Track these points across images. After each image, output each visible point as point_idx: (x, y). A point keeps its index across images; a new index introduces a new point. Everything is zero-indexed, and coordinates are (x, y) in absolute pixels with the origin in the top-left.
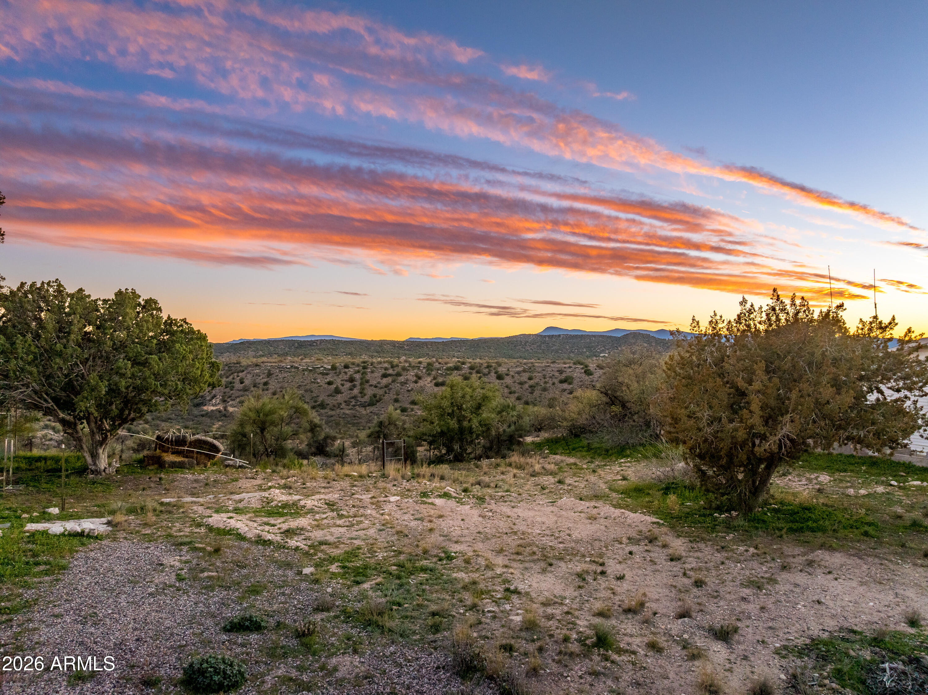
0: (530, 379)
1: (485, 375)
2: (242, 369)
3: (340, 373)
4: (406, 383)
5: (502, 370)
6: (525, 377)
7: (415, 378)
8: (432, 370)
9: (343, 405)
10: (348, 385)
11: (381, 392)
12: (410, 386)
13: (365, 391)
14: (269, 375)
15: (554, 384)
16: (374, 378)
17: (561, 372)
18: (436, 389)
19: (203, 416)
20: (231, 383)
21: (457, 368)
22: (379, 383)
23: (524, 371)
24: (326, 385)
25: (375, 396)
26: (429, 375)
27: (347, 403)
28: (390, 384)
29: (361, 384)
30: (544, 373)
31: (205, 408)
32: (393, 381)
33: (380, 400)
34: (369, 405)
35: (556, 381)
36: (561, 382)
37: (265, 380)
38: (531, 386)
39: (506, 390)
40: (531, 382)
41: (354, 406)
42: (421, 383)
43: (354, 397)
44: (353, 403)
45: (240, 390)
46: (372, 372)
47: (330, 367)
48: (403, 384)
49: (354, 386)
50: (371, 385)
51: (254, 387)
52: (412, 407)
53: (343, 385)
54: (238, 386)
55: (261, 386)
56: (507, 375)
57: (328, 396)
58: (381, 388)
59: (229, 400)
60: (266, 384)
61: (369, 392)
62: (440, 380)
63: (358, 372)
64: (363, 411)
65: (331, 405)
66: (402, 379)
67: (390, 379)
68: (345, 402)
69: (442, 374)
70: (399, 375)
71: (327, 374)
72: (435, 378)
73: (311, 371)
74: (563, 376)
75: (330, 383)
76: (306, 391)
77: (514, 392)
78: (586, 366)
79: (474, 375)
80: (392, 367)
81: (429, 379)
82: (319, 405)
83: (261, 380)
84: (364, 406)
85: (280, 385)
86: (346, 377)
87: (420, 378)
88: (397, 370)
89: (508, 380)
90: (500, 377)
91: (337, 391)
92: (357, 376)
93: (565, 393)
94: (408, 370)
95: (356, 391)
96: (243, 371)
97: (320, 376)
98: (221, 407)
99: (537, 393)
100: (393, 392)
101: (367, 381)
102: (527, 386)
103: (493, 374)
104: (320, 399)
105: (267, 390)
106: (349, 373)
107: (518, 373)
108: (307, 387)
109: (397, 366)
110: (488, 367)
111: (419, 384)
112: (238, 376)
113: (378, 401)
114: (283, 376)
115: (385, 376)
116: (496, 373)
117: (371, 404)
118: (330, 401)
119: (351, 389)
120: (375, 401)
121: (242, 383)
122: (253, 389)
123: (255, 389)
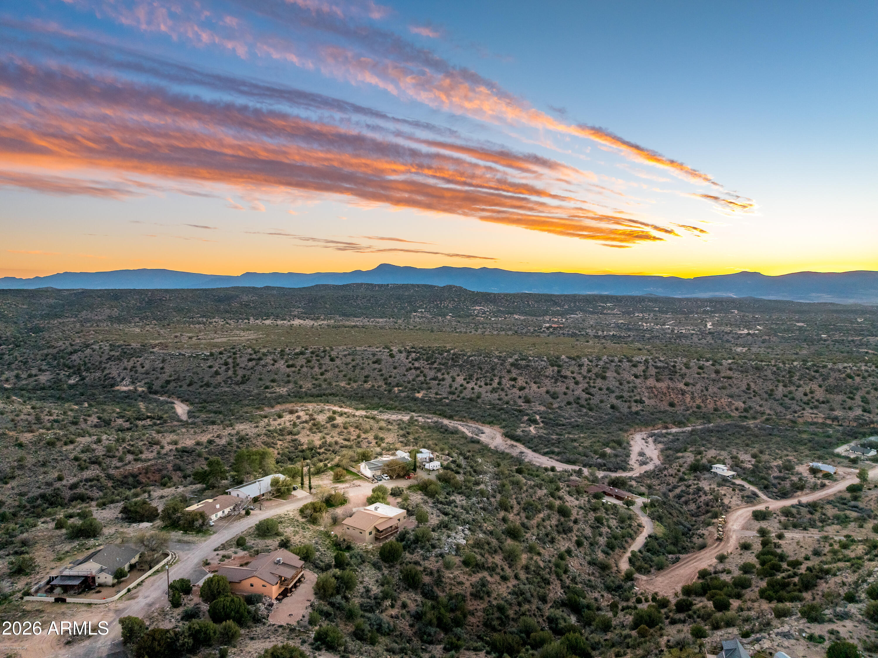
0: (353, 360)
1: (322, 358)
3: (217, 359)
4: (266, 366)
5: (334, 354)
6: (349, 359)
7: (272, 362)
8: (284, 355)
9: (223, 384)
10: (224, 368)
11: (249, 373)
12: (270, 368)
13: (237, 373)
14: (164, 361)
15: (368, 364)
16: (243, 361)
17: (374, 355)
18: (288, 370)
20: (134, 367)
21: (302, 353)
22: (246, 365)
23: (349, 354)
24: (208, 369)
25: (244, 376)
26: (282, 359)
27: (225, 382)
28: (254, 366)
29: (234, 367)
30: (363, 355)
32: (257, 364)
33: (249, 379)
34: (241, 383)
35: (370, 362)
36: (374, 363)
37: (161, 365)
38: (353, 366)
39: (337, 370)
40: (354, 363)
41: (231, 384)
42: (277, 365)
43: (230, 378)
44: (230, 382)
45: (143, 374)
46: (241, 357)
47: (208, 354)
48: (264, 366)
49: (229, 369)
50: (241, 368)
51: (153, 370)
52: (272, 384)
53: (220, 368)
54: (140, 370)
55: (159, 370)
56: (337, 357)
57: (211, 377)
58: (248, 370)
59: (136, 381)
60: (162, 368)
61: (240, 373)
62: (291, 362)
63: (230, 357)
64: (237, 388)
65: (214, 384)
66: (262, 362)
67: (254, 363)
68: (223, 381)
69: (291, 358)
70: (260, 359)
71: (207, 360)
72: (286, 362)
73: (194, 357)
74: (375, 359)
75: (210, 367)
76: (194, 373)
77: (342, 371)
78: (391, 351)
79: (314, 358)
80: (255, 353)
81: (283, 362)
82: (205, 384)
83: (158, 365)
84: (237, 384)
85: (173, 369)
86: (222, 362)
87: (275, 361)
88: (259, 355)
89: (338, 362)
90: (332, 360)
91: (217, 373)
92: (230, 361)
93: (376, 371)
94: (267, 355)
95: (230, 373)
97: (202, 361)
98: (131, 388)
99: (357, 371)
100: (257, 372)
101: (238, 365)
102: (350, 366)
103: (327, 357)
104: (206, 380)
105: (164, 373)
106: (224, 358)
107: (345, 356)
108: (194, 370)
109: (259, 352)
110: (324, 351)
111: (275, 366)
112: (137, 361)
113: (247, 380)
115: (250, 360)
116: (330, 356)
117: (243, 383)
118: (212, 381)
119: (227, 371)
120: (245, 380)
121: (143, 367)
122: (153, 372)
123: (154, 372)
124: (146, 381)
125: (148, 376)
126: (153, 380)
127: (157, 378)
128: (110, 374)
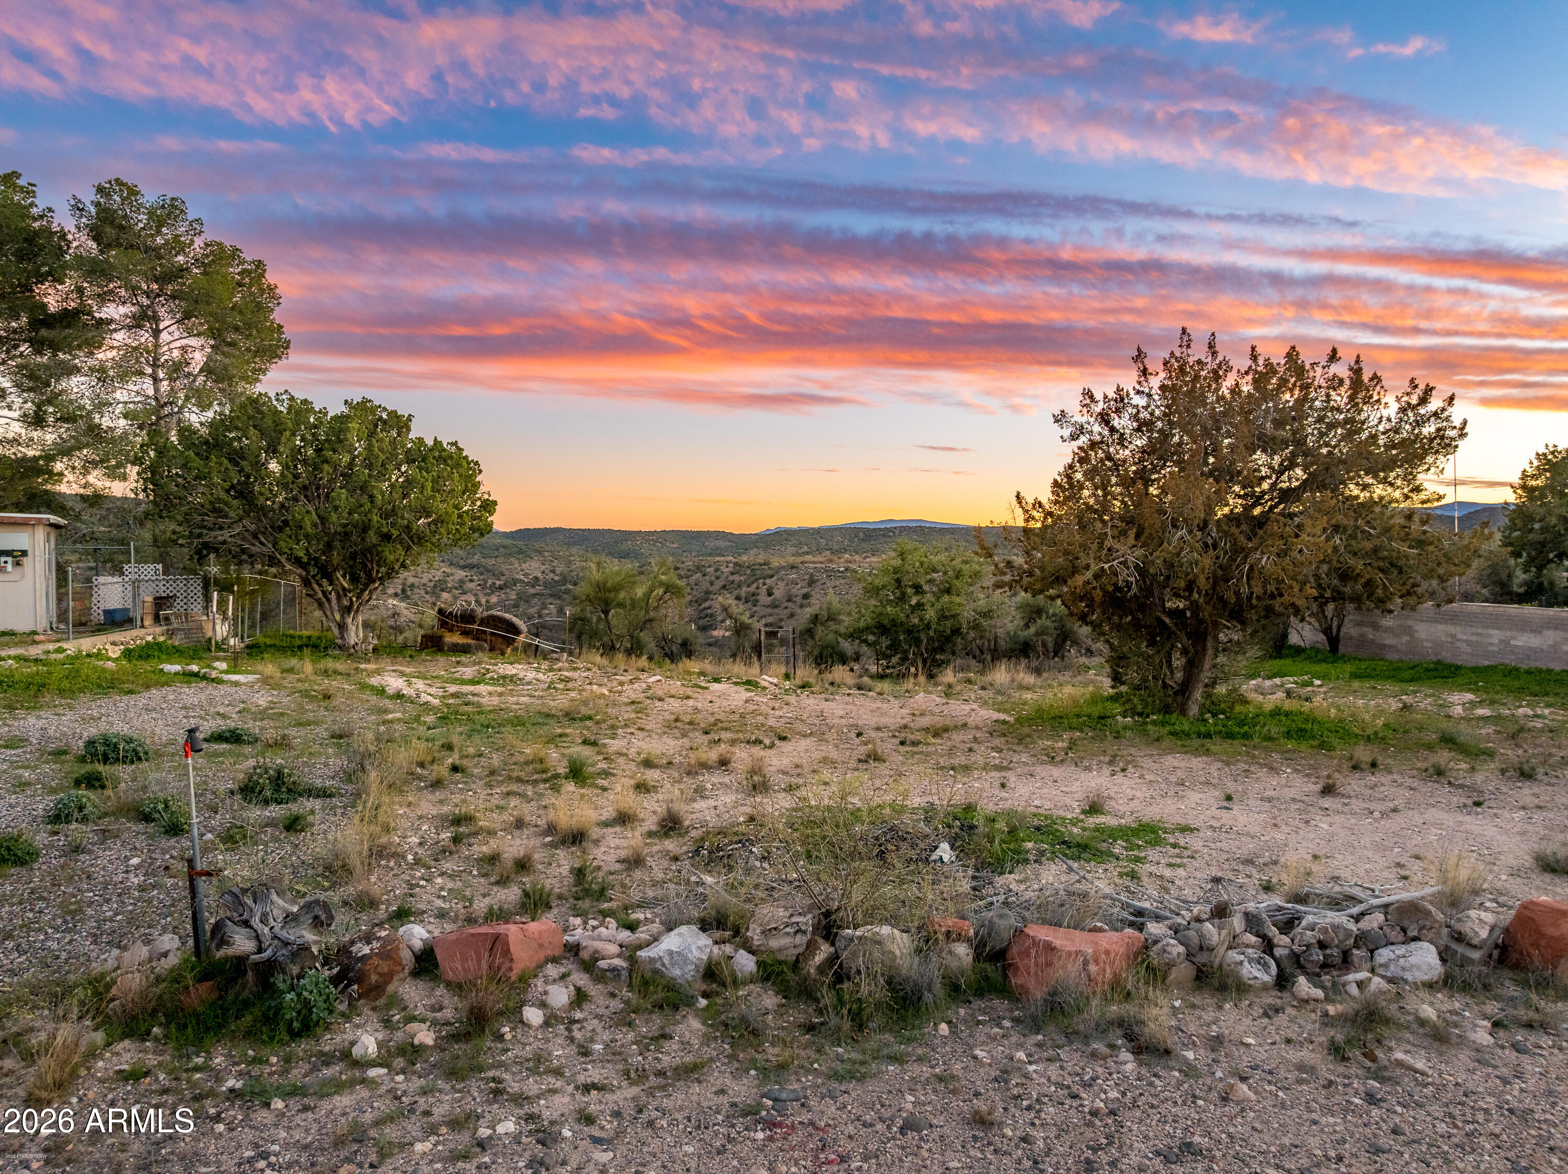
2: (771, 572)
14: (812, 582)
19: (710, 645)
20: (753, 595)
31: (715, 633)
37: (805, 590)
45: (768, 606)
51: (789, 601)
54: (764, 599)
55: (799, 600)
60: (806, 596)
83: (799, 590)
96: (772, 576)
105: (808, 606)
112: (764, 584)
114: (833, 584)
121: (770, 594)
122: (786, 604)
123: (790, 604)
124: (770, 620)
125: (776, 610)
126: (781, 620)
127: (792, 615)
128: (709, 608)
